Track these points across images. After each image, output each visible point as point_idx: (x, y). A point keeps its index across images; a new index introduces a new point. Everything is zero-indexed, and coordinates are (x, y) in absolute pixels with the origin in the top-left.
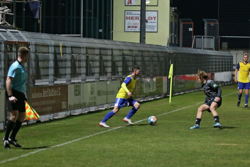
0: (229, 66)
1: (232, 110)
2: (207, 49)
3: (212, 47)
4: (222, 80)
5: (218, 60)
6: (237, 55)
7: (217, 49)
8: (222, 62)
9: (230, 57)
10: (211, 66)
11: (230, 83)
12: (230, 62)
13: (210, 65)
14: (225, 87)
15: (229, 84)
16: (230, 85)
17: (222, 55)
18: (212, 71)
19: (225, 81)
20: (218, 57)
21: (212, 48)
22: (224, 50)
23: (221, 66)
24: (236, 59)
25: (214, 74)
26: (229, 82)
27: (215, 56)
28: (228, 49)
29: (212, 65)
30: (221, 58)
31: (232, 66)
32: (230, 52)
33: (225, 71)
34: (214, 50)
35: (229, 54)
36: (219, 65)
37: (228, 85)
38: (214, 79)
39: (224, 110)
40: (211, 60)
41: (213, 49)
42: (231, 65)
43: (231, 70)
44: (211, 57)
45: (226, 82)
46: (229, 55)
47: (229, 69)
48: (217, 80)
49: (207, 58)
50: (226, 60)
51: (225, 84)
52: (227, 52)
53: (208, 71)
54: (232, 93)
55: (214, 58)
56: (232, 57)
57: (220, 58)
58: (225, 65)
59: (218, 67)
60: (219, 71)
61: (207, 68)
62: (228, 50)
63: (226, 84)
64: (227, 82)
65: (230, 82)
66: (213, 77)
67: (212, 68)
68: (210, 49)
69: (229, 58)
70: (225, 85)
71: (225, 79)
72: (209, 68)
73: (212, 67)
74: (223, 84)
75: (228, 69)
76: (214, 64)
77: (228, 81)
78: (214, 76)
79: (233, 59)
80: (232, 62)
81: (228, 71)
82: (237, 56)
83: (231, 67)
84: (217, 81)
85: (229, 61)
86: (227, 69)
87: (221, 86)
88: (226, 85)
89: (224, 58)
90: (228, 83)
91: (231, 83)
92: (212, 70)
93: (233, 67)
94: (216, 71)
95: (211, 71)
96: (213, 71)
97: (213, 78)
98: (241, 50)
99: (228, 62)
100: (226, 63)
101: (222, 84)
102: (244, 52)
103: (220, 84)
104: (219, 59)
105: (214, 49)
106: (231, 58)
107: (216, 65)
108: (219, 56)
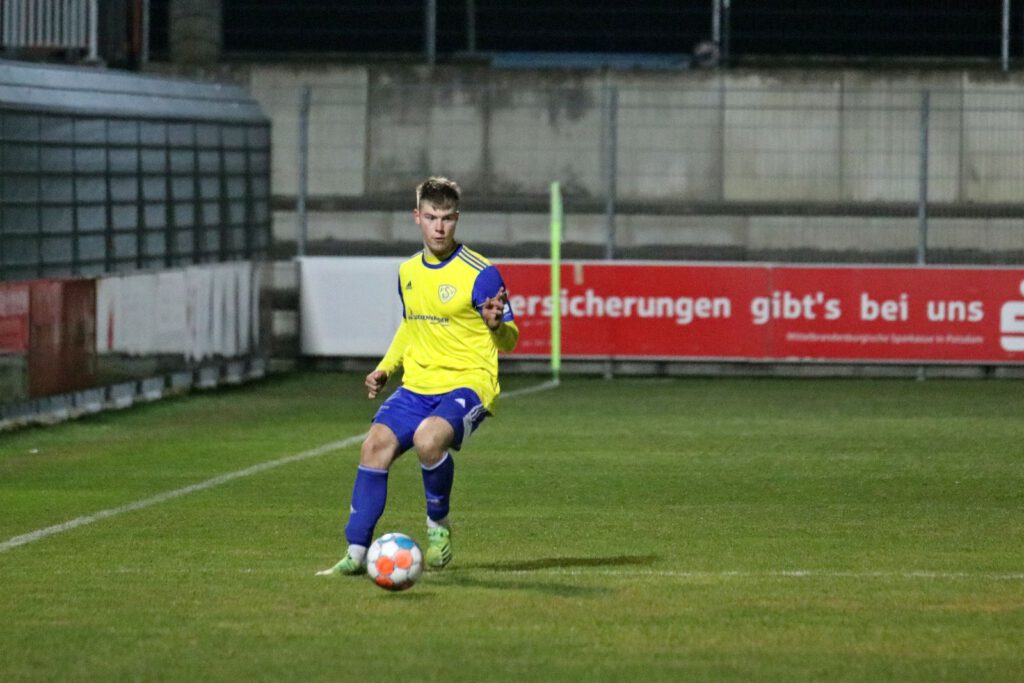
0: (237, 214)
1: (236, 626)
2: (29, 55)
3: (72, 42)
4: (171, 347)
5: (125, 160)
6: (304, 112)
7: (120, 56)
8: (168, 175)
9: (244, 125)
10: (67, 213)
11: (248, 368)
12: (247, 176)
13: (58, 205)
14: (198, 403)
15: (234, 377)
16: (247, 386)
17: (162, 107)
18: (76, 264)
19: (196, 348)
20: (126, 133)
21: (74, 43)
22: (189, 68)
23: (155, 217)
24: (304, 149)
25: (92, 285)
26: (236, 358)
27: (100, 124)
28: (222, 60)
29: (75, 205)
30: (155, 134)
31: (260, 211)
32: (248, 81)
33: (198, 257)
34: (92, 64)
35: (230, 101)
36: (141, 203)
37: (223, 389)
38: (94, 336)
39: (163, 624)
40: (60, 159)
41: (84, 52)
42: (249, 201)
43: (248, 254)
44: (63, 131)
45: (205, 358)
46: (235, 111)
47: (238, 238)
48: (119, 345)
49: (29, 144)
50: (209, 161)
51: (196, 377)
52: (220, 79)
53: (34, 260)
54: (254, 469)
55: (90, 139)
56: (266, 125)
57: (145, 139)
58: (198, 202)
59: (126, 218)
60: (141, 261)
61: (25, 237)
62: (225, 69)
63: (209, 380)
64: (219, 362)
65: (244, 360)
66: (87, 316)
67: (76, 235)
68: (60, 57)
69: (233, 138)
70: (195, 391)
71: (194, 333)
72: (42, 237)
73: (75, 223)
74: (180, 381)
75: (224, 238)
76: (93, 191)
77: (230, 350)
78: (94, 312)
79: (267, 150)
80: (266, 174)
81: (224, 255)
82: (312, 116)
83: (249, 227)
84: (124, 356)
85: (235, 162)
86: (212, 241)
87: (166, 400)
88: (209, 392)
89: (181, 135)
90: (223, 372)
91: (257, 372)
92: (75, 249)
93: (268, 225)
94: (111, 264)
95: (68, 257)
96: (84, 256)
97: (81, 326)
98: (347, 63)
99: (222, 176)
100: (210, 189)
101: (168, 384)
102: (373, 79)
103: (146, 383)
104: (139, 147)
105: (93, 55)
106: (255, 138)
107: (109, 204)
108: (139, 119)
